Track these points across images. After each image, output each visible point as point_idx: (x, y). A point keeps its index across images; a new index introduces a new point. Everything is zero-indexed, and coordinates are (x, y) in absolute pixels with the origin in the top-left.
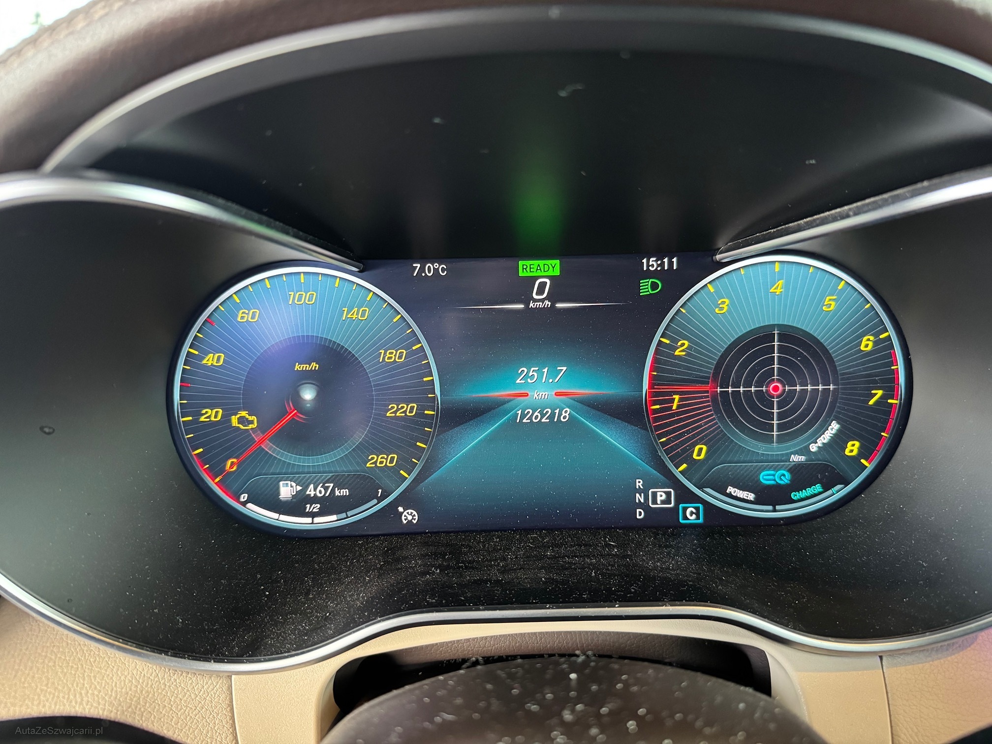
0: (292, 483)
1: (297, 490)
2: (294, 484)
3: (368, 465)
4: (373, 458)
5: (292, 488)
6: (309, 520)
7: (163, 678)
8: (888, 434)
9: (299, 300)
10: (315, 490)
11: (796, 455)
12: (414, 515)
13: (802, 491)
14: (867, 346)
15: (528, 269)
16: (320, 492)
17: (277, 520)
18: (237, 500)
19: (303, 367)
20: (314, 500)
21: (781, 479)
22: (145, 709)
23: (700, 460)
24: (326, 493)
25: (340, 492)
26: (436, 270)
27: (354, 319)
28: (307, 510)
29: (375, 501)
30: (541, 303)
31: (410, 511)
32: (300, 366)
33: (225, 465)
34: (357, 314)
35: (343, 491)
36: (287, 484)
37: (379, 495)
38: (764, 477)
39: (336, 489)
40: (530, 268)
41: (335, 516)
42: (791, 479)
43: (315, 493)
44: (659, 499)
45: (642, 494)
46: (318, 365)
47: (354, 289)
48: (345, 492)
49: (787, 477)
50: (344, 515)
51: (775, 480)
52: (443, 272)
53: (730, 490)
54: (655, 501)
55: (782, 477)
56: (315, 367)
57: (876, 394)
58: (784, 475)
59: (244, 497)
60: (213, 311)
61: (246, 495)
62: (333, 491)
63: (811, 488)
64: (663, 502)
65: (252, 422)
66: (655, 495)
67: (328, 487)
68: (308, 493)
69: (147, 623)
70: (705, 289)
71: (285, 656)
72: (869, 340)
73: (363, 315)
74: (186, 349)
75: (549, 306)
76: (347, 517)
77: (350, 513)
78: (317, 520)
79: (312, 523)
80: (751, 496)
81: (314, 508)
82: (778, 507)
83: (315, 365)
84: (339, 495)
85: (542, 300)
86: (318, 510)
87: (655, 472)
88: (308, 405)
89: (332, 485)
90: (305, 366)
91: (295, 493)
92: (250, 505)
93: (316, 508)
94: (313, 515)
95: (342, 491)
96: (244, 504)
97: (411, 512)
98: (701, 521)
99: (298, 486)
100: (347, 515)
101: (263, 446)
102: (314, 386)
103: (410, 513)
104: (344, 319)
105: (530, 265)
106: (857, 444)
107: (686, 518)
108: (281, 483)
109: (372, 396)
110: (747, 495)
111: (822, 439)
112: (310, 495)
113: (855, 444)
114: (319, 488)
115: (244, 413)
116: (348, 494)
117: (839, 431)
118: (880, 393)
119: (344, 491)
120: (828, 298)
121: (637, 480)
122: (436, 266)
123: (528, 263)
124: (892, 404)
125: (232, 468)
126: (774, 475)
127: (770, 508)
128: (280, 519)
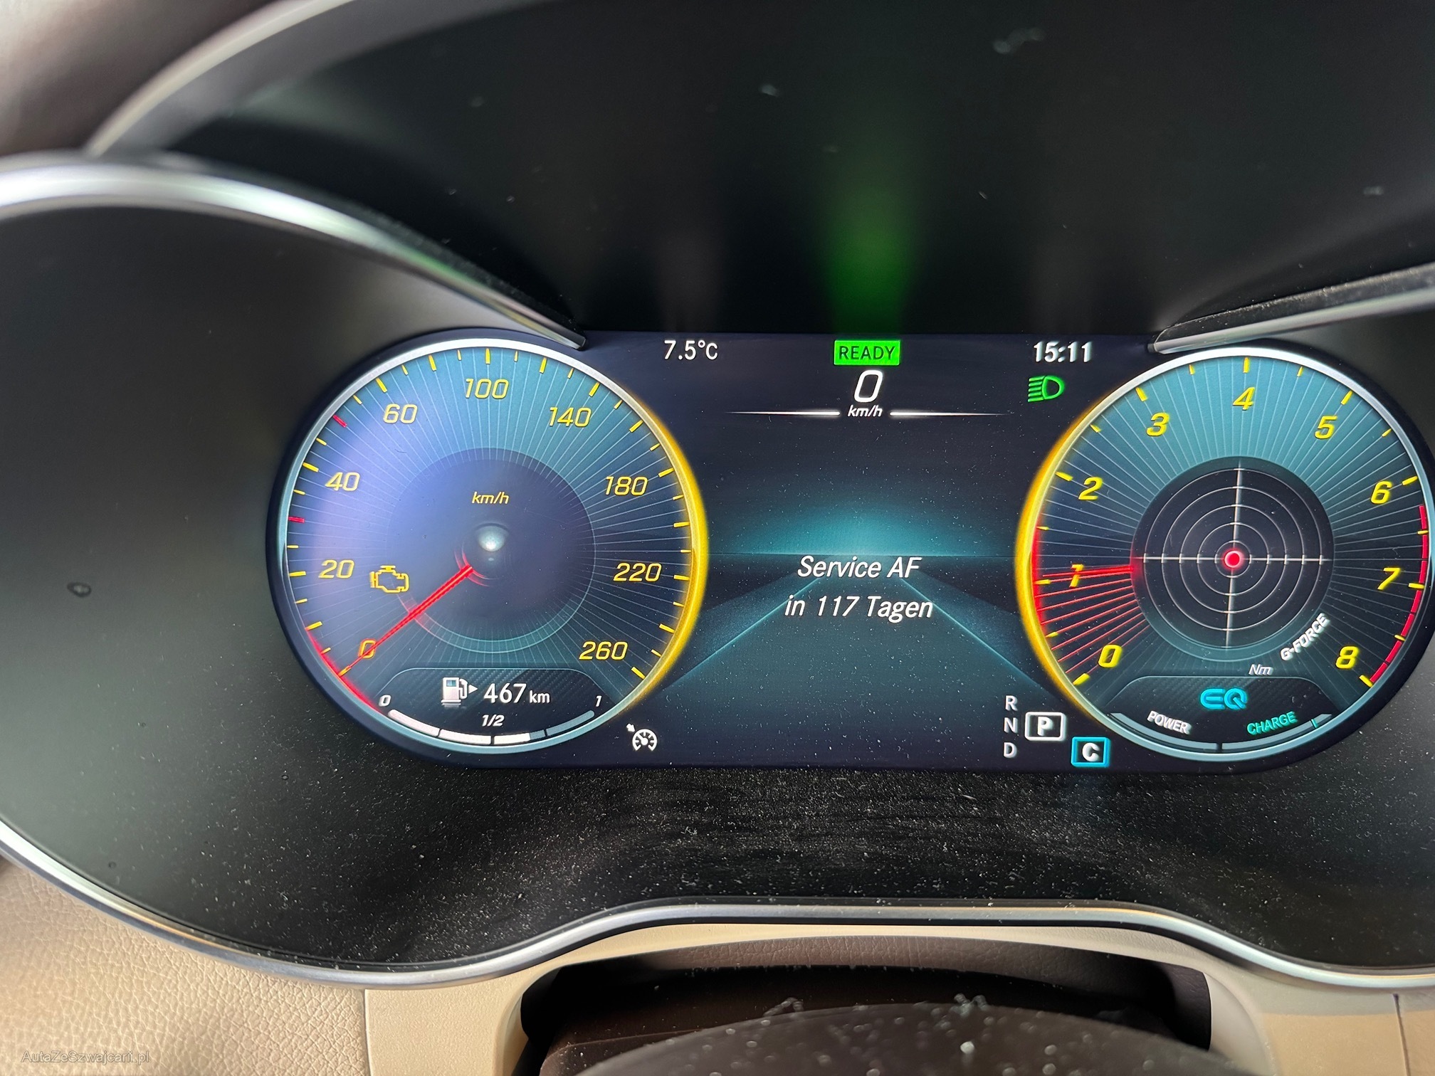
0: (461, 680)
1: (470, 692)
2: (464, 683)
3: (582, 657)
4: (589, 647)
5: (461, 689)
6: (486, 739)
7: (256, 988)
8: (1405, 638)
9: (482, 391)
10: (497, 692)
11: (1259, 665)
12: (652, 739)
13: (1264, 721)
14: (1381, 496)
15: (849, 354)
16: (506, 696)
17: (437, 737)
18: (374, 703)
19: (485, 498)
20: (497, 708)
21: (1233, 703)
22: (227, 1036)
23: (1109, 668)
24: (514, 697)
25: (536, 698)
26: (701, 352)
27: (567, 425)
28: (484, 724)
29: (591, 714)
30: (867, 410)
31: (645, 731)
32: (479, 496)
33: (358, 649)
34: (573, 417)
35: (541, 697)
36: (454, 682)
37: (598, 705)
38: (1208, 698)
39: (531, 692)
40: (853, 352)
41: (528, 734)
42: (1249, 702)
43: (497, 697)
44: (1041, 728)
45: (1014, 719)
46: (507, 497)
47: (569, 376)
48: (544, 697)
49: (1242, 700)
50: (541, 734)
51: (1223, 703)
52: (712, 354)
53: (1154, 716)
54: (1034, 732)
55: (1235, 699)
56: (504, 499)
57: (1391, 573)
58: (1238, 696)
59: (385, 700)
60: (344, 404)
61: (389, 697)
62: (526, 694)
63: (1278, 717)
64: (1048, 733)
65: (402, 583)
66: (1034, 721)
67: (519, 689)
68: (486, 696)
69: (234, 903)
70: (1133, 396)
71: (453, 963)
72: (1384, 487)
73: (582, 420)
74: (299, 462)
75: (879, 415)
76: (547, 737)
77: (550, 731)
78: (499, 739)
79: (492, 744)
80: (1185, 727)
81: (495, 721)
82: (1225, 746)
83: (503, 496)
84: (535, 701)
85: (869, 405)
86: (501, 724)
87: (1037, 685)
88: (491, 559)
89: (524, 686)
90: (488, 496)
91: (465, 697)
92: (394, 713)
93: (499, 719)
94: (493, 732)
95: (539, 695)
96: (385, 711)
97: (647, 733)
98: (1105, 763)
99: (470, 686)
100: (546, 733)
101: (417, 621)
102: (502, 530)
103: (645, 735)
104: (551, 424)
105: (853, 347)
106: (1355, 650)
107: (1082, 759)
108: (445, 680)
109: (592, 548)
110: (1179, 726)
111: (1302, 642)
112: (489, 700)
113: (1352, 651)
114: (504, 690)
115: (388, 568)
116: (548, 701)
117: (1327, 628)
118: (1396, 571)
119: (544, 695)
120: (1324, 418)
121: (1008, 697)
122: (702, 344)
123: (849, 344)
124: (1415, 590)
125: (367, 654)
126: (1222, 695)
127: (1214, 746)
128: (441, 736)
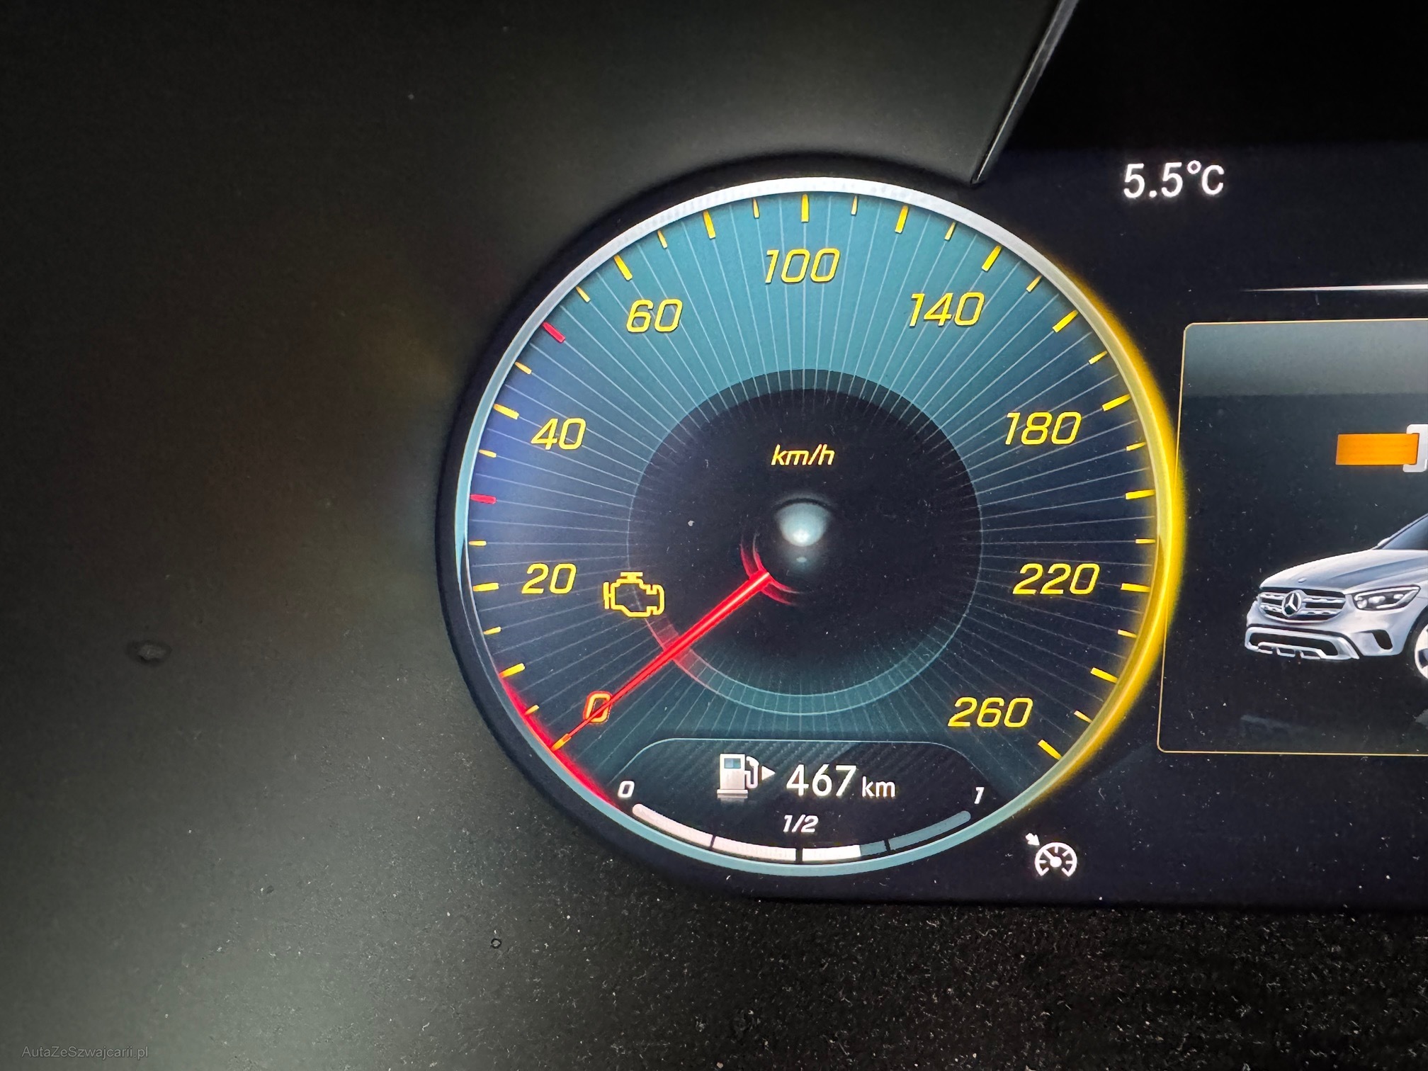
0: (749, 758)
1: (763, 778)
2: (754, 763)
3: (952, 724)
4: (965, 706)
5: (748, 773)
6: (790, 854)
9: (793, 271)
10: (809, 779)
12: (1069, 857)
16: (822, 786)
17: (709, 848)
18: (609, 794)
20: (807, 805)
24: (836, 788)
25: (873, 789)
26: (1192, 183)
27: (941, 323)
28: (786, 829)
29: (965, 816)
31: (1057, 845)
33: (582, 708)
34: (952, 310)
36: (738, 761)
37: (977, 801)
39: (864, 778)
41: (857, 847)
43: (807, 786)
47: (947, 237)
48: (887, 789)
50: (880, 846)
52: (1212, 185)
59: (626, 789)
60: (561, 303)
61: (632, 784)
62: (856, 785)
65: (654, 601)
67: (845, 773)
68: (790, 785)
73: (968, 313)
74: (487, 402)
76: (889, 852)
77: (895, 843)
78: (808, 854)
79: (799, 861)
81: (804, 823)
84: (871, 795)
86: (813, 830)
88: (802, 560)
89: (852, 769)
91: (755, 785)
92: (639, 809)
93: (810, 824)
94: (799, 842)
95: (878, 785)
96: (626, 807)
97: (1060, 849)
99: (764, 768)
100: (887, 845)
101: (678, 664)
103: (1056, 851)
104: (913, 324)
108: (723, 757)
109: (978, 536)
112: (795, 791)
114: (819, 776)
115: (632, 577)
116: (893, 794)
119: (885, 785)
122: (1194, 167)
125: (598, 716)
128: (715, 846)
